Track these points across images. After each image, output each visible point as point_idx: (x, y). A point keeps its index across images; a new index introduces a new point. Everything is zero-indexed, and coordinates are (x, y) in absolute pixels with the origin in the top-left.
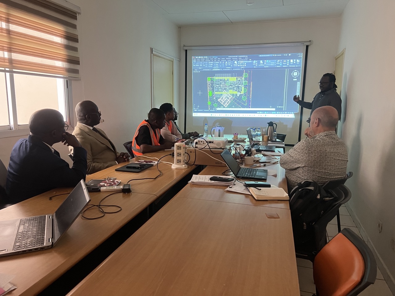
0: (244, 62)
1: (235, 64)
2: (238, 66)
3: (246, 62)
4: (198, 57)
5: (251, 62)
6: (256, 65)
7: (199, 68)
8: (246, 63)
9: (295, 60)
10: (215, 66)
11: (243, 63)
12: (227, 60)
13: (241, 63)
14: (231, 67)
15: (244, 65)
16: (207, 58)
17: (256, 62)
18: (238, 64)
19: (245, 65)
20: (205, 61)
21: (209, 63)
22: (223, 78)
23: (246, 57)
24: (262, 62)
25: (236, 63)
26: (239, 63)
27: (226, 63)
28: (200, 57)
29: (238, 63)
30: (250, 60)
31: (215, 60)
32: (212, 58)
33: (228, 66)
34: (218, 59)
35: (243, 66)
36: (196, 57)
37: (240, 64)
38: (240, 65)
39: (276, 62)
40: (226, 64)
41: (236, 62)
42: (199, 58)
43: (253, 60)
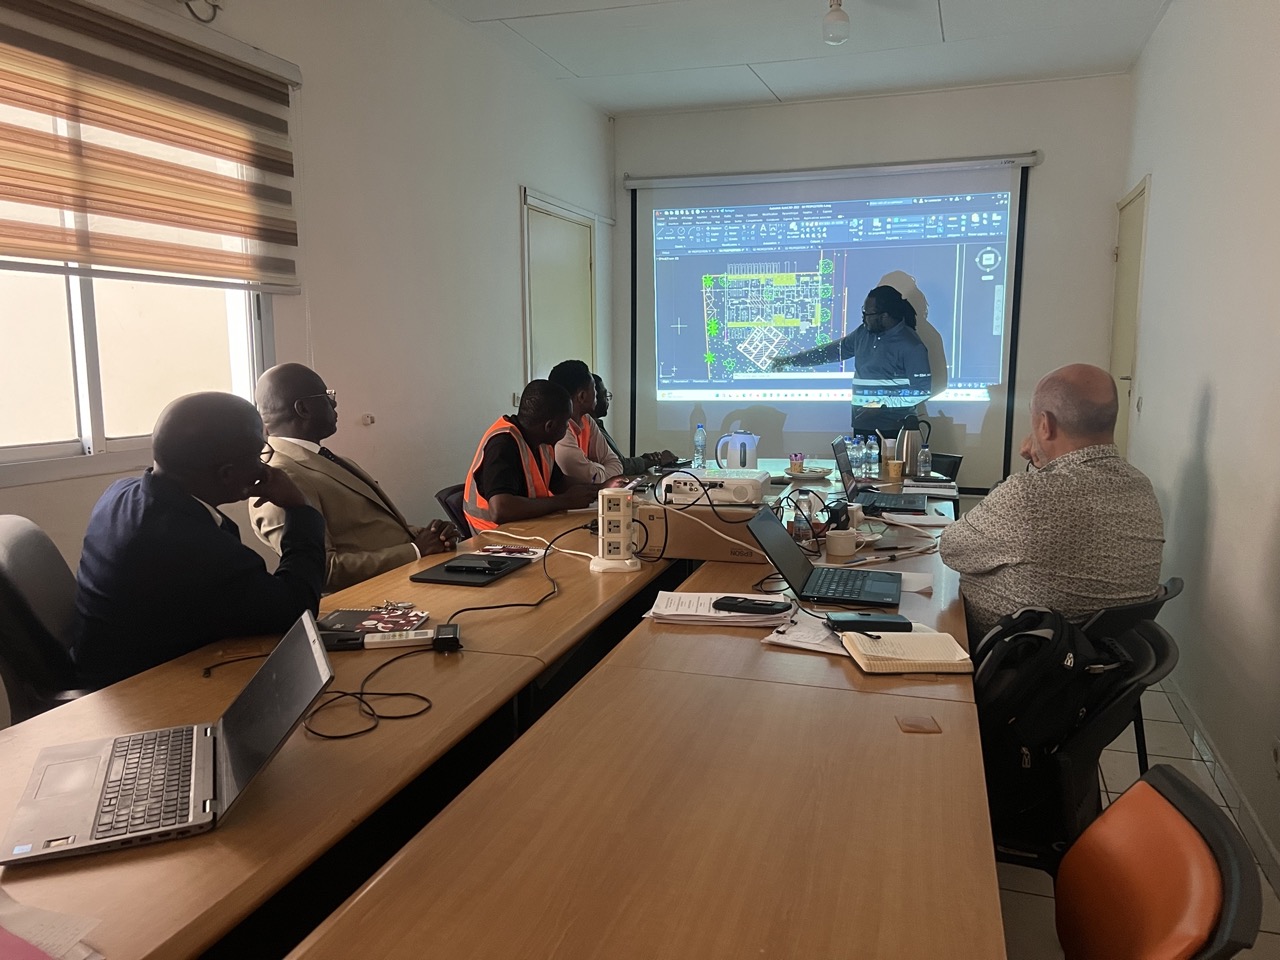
0: (821, 224)
1: (792, 230)
2: (803, 236)
3: (827, 223)
4: (672, 213)
5: (842, 223)
6: (861, 233)
7: (677, 247)
8: (826, 226)
9: (985, 215)
10: (725, 240)
11: (816, 227)
12: (765, 218)
13: (811, 228)
14: (778, 240)
15: (822, 233)
16: (700, 214)
17: (859, 225)
18: (802, 232)
19: (824, 235)
20: (694, 224)
21: (708, 228)
22: (754, 276)
23: (828, 209)
24: (880, 225)
25: (796, 229)
26: (805, 228)
27: (763, 227)
28: (677, 213)
29: (799, 227)
30: (840, 217)
31: (728, 219)
32: (717, 214)
33: (769, 238)
34: (737, 216)
35: (817, 238)
36: (666, 213)
37: (808, 230)
38: (808, 236)
39: (925, 222)
40: (763, 232)
41: (793, 226)
42: (674, 215)
43: (849, 217)
